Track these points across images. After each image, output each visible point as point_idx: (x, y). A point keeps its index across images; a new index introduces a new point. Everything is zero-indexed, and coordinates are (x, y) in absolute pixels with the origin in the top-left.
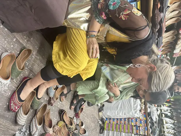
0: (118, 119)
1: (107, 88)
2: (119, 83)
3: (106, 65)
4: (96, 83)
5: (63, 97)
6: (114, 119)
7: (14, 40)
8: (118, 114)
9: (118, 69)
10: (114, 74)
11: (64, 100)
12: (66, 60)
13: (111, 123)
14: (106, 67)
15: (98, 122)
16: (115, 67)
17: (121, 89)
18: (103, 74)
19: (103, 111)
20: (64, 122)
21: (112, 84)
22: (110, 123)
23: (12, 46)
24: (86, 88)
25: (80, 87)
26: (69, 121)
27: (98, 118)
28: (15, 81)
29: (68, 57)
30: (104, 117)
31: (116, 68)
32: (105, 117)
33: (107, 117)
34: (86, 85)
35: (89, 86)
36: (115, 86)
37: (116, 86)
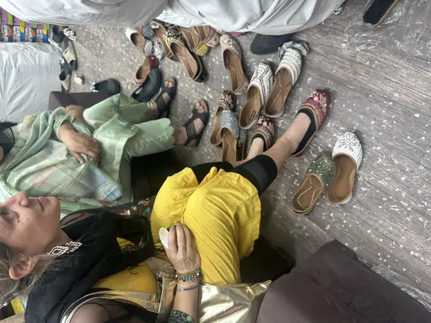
0: (11, 40)
1: (99, 145)
2: (71, 164)
3: (109, 203)
4: (131, 154)
5: (201, 111)
6: (23, 40)
7: (329, 226)
8: (16, 54)
9: (77, 200)
10: (87, 185)
11: (198, 104)
12: (236, 208)
13: (30, 29)
14: (109, 199)
15: (75, 35)
16: (86, 204)
17: (55, 143)
18: (113, 180)
19: (63, 62)
20: (192, 53)
21: (88, 159)
22: (33, 28)
23: (332, 215)
24: (154, 138)
25: (167, 137)
26: (178, 54)
27: (78, 45)
28: (319, 148)
29: (232, 215)
30: (56, 45)
31: (82, 201)
32: (53, 46)
33: (46, 45)
34: (154, 144)
35: (147, 143)
36: (79, 154)
37: (76, 156)
